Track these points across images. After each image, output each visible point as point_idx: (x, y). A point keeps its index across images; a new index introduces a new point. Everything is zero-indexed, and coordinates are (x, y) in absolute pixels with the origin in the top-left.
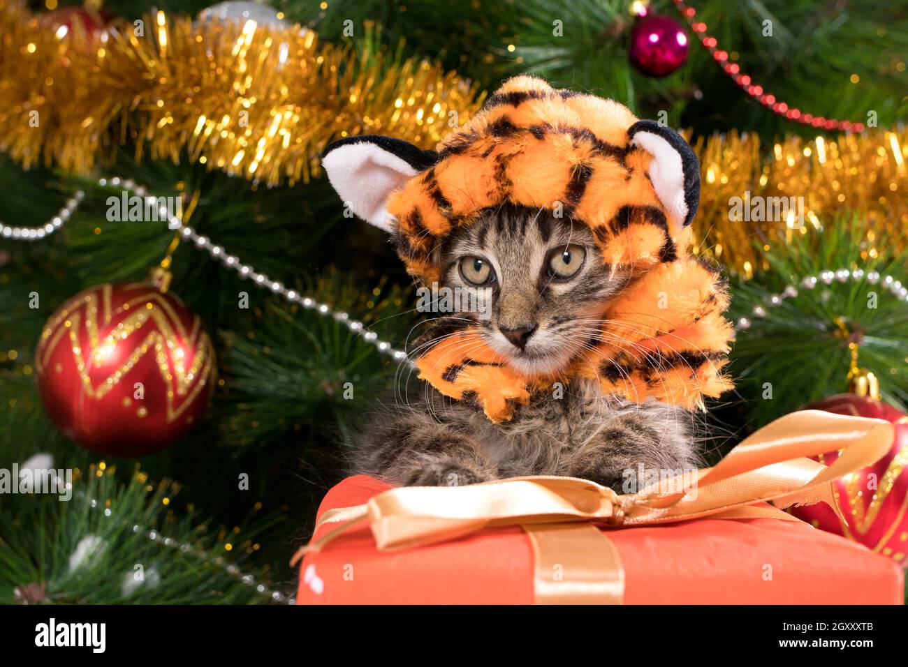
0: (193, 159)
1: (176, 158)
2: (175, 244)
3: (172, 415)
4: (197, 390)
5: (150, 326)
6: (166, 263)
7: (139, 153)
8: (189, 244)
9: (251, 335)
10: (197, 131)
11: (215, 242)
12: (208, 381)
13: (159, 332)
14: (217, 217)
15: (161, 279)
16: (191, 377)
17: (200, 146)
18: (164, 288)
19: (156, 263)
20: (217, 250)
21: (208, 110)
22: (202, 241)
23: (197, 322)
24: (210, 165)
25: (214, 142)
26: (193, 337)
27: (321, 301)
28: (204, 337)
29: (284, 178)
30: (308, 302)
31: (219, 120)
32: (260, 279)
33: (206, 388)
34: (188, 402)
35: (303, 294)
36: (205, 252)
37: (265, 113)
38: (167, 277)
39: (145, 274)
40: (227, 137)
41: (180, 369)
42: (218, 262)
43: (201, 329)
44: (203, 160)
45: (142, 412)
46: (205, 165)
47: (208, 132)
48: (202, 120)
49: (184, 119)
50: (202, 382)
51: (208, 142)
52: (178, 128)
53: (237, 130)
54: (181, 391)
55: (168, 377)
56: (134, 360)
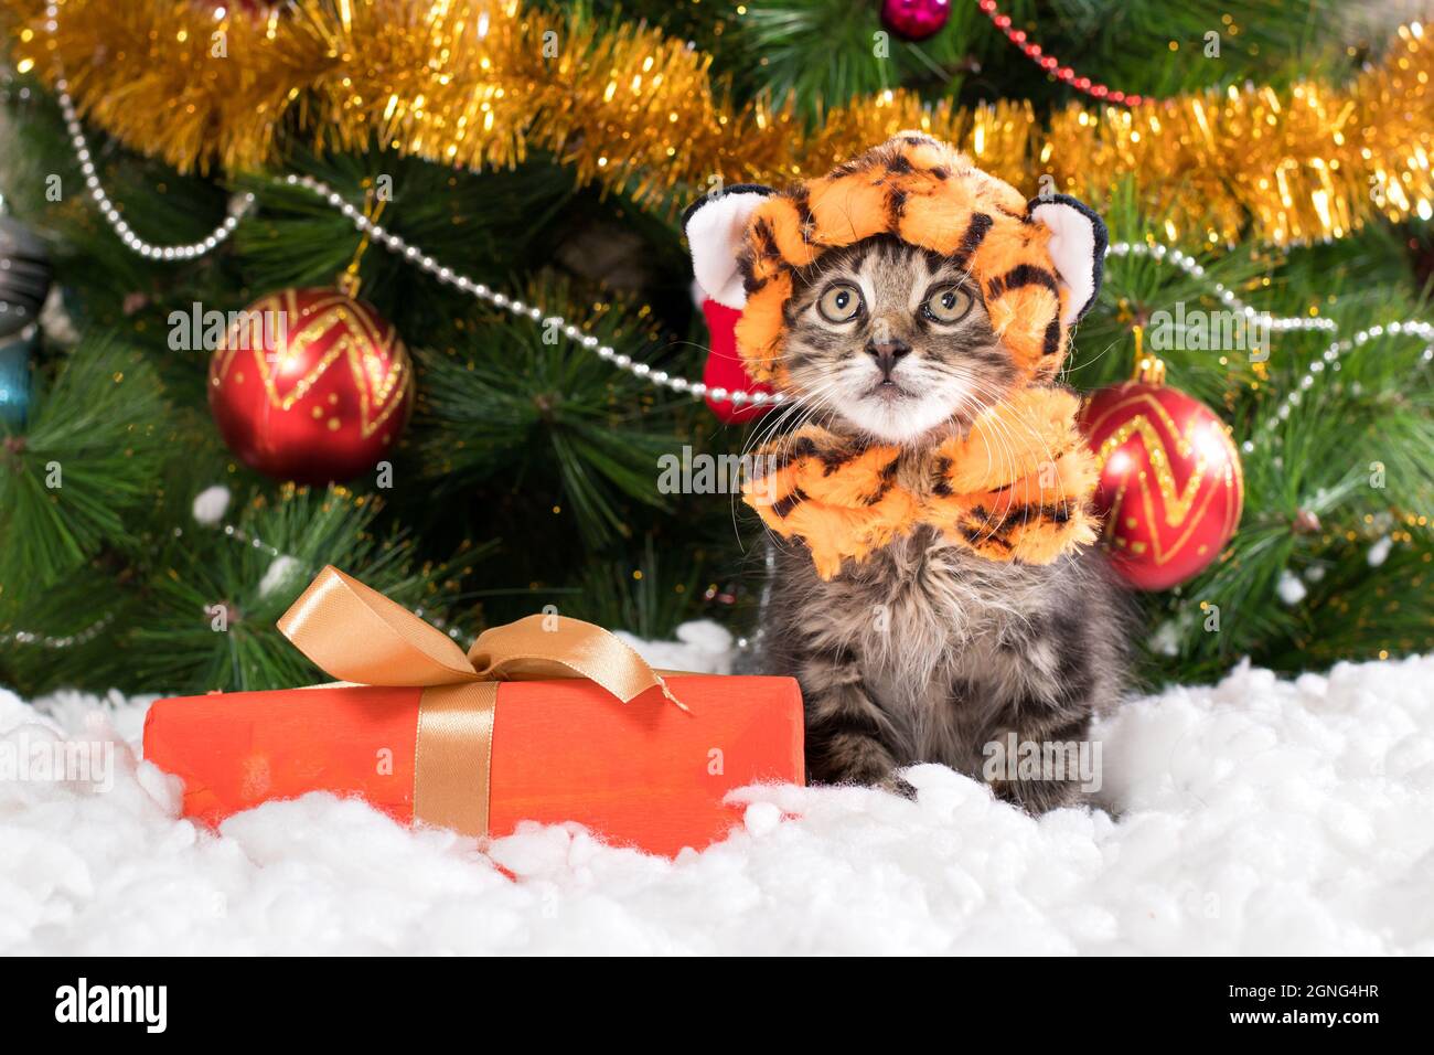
0: (383, 145)
1: (364, 144)
2: (364, 246)
3: (368, 429)
4: (395, 403)
5: (340, 329)
6: (353, 268)
7: (320, 143)
8: (380, 245)
9: (452, 352)
10: (388, 114)
11: (408, 242)
12: (406, 394)
13: (352, 335)
14: (410, 219)
15: (348, 285)
16: (388, 387)
17: (393, 129)
18: (353, 293)
19: (343, 267)
20: (411, 252)
21: (400, 90)
22: (394, 242)
23: (392, 331)
24: (403, 151)
25: (407, 124)
26: (388, 344)
27: (530, 304)
28: (400, 347)
29: (487, 166)
30: (517, 307)
31: (412, 100)
32: (462, 282)
33: (404, 402)
34: (385, 415)
35: (513, 297)
36: (398, 255)
37: (464, 89)
38: (357, 282)
39: (331, 278)
40: (422, 120)
41: (376, 378)
42: (414, 266)
43: (396, 338)
44: (396, 145)
45: (334, 424)
46: (397, 151)
47: (401, 113)
48: (393, 100)
49: (374, 98)
50: (399, 395)
51: (400, 124)
52: (367, 108)
53: (432, 108)
54: (379, 402)
55: (361, 385)
56: (322, 367)
